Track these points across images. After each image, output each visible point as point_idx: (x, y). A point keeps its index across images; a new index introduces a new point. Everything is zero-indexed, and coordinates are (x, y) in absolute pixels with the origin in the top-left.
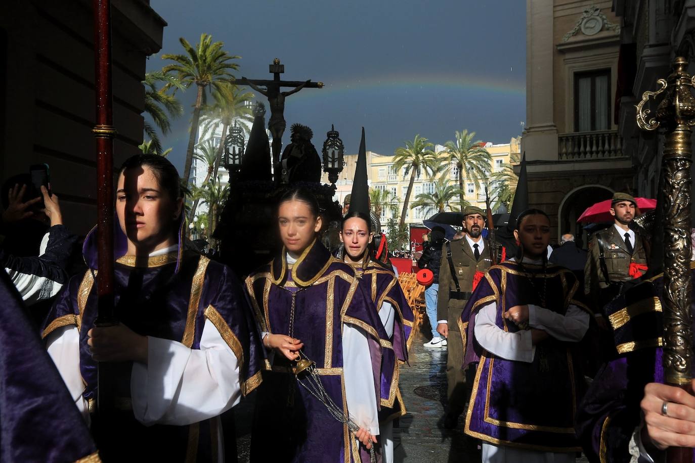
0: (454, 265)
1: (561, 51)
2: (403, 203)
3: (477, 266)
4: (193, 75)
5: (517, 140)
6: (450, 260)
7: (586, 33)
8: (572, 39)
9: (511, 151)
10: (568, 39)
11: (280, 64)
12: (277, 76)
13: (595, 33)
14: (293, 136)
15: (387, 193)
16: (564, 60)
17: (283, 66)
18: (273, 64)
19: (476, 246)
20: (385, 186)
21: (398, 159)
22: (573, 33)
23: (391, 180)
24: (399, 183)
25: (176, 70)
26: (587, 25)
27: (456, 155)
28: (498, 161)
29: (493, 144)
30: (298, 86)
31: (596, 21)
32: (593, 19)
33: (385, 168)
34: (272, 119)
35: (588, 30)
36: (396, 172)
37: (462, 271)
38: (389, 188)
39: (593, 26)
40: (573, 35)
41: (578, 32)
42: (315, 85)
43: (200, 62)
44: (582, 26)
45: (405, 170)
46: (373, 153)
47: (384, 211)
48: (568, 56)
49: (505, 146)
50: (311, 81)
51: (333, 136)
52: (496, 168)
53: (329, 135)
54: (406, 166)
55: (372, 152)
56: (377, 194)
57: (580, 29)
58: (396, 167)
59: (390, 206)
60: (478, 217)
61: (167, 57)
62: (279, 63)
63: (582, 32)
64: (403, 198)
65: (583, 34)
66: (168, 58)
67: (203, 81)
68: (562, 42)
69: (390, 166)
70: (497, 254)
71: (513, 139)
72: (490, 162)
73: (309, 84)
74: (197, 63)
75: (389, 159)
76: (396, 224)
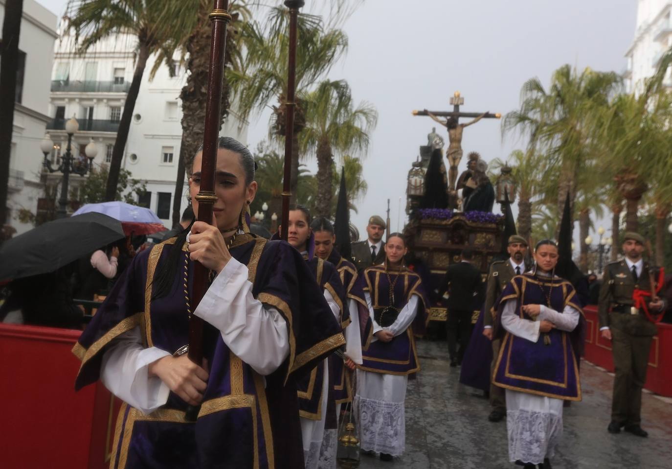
11: (461, 96)
12: (457, 107)
14: (469, 163)
17: (463, 99)
18: (454, 97)
30: (476, 116)
34: (450, 148)
42: (493, 116)
50: (489, 113)
51: (506, 171)
62: (459, 96)
73: (487, 115)
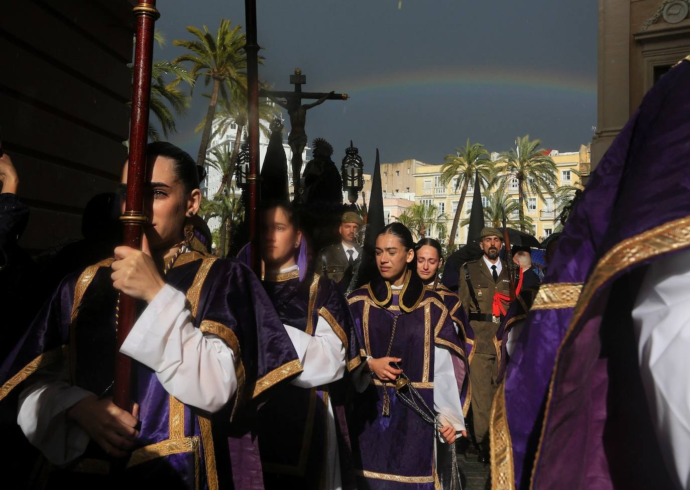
0: (473, 287)
1: (639, 41)
2: (453, 221)
3: (496, 287)
4: (209, 67)
5: (588, 147)
6: (468, 282)
7: (669, 21)
8: (653, 28)
9: (581, 160)
10: (647, 28)
11: (302, 74)
13: (679, 21)
15: (433, 208)
16: (643, 52)
17: (305, 76)
18: (294, 74)
19: (494, 267)
20: (432, 200)
21: (447, 168)
22: (654, 21)
23: (438, 193)
24: (447, 197)
25: (189, 60)
26: (670, 11)
27: (515, 165)
28: (564, 173)
29: (559, 152)
30: (321, 97)
31: (680, 7)
32: (677, 4)
33: (432, 179)
34: (293, 134)
35: (671, 17)
36: (444, 183)
37: (481, 293)
38: (436, 203)
39: (677, 12)
40: (653, 23)
41: (659, 20)
42: (339, 97)
43: (218, 51)
44: (664, 12)
45: (456, 182)
46: (417, 162)
47: (429, 230)
48: (647, 48)
49: (574, 154)
50: (335, 93)
51: (352, 153)
52: (562, 181)
53: (347, 152)
54: (457, 176)
55: (417, 160)
56: (420, 210)
57: (662, 16)
58: (445, 178)
59: (436, 224)
60: (495, 239)
61: (179, 43)
62: (300, 73)
63: (664, 20)
64: (453, 215)
65: (666, 21)
66: (181, 45)
67: (221, 75)
68: (640, 31)
69: (438, 177)
70: (515, 275)
71: (583, 147)
72: (555, 173)
73: (333, 96)
74: (214, 53)
75: (437, 169)
76: (444, 245)
